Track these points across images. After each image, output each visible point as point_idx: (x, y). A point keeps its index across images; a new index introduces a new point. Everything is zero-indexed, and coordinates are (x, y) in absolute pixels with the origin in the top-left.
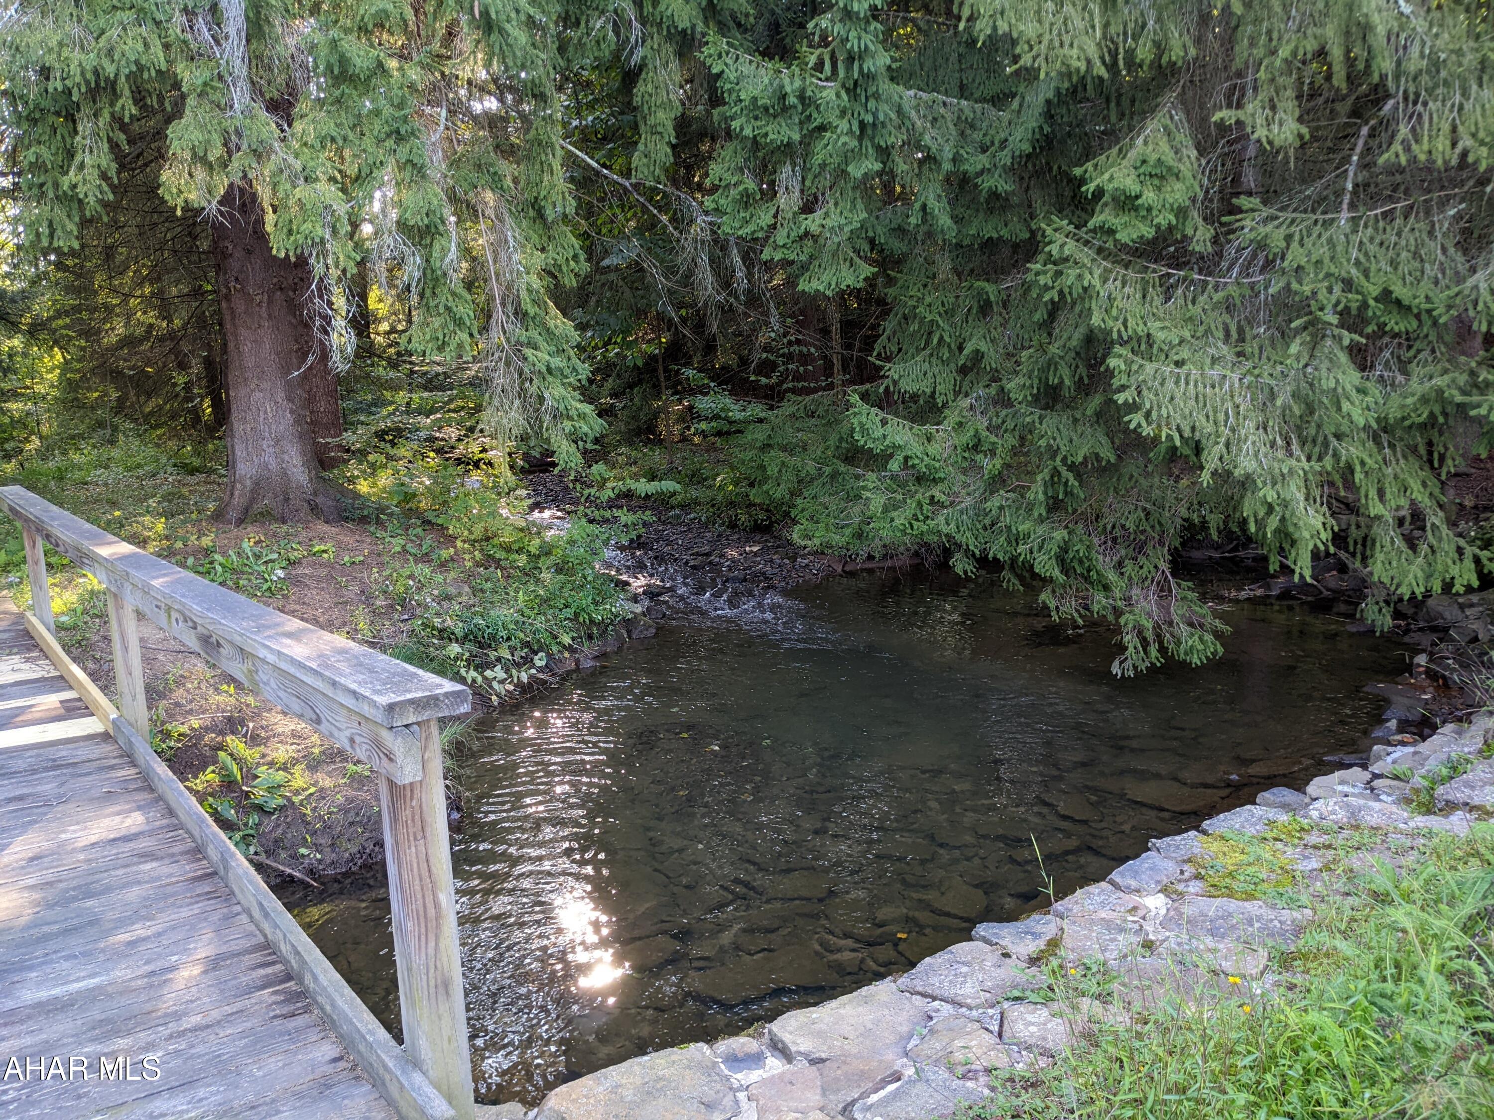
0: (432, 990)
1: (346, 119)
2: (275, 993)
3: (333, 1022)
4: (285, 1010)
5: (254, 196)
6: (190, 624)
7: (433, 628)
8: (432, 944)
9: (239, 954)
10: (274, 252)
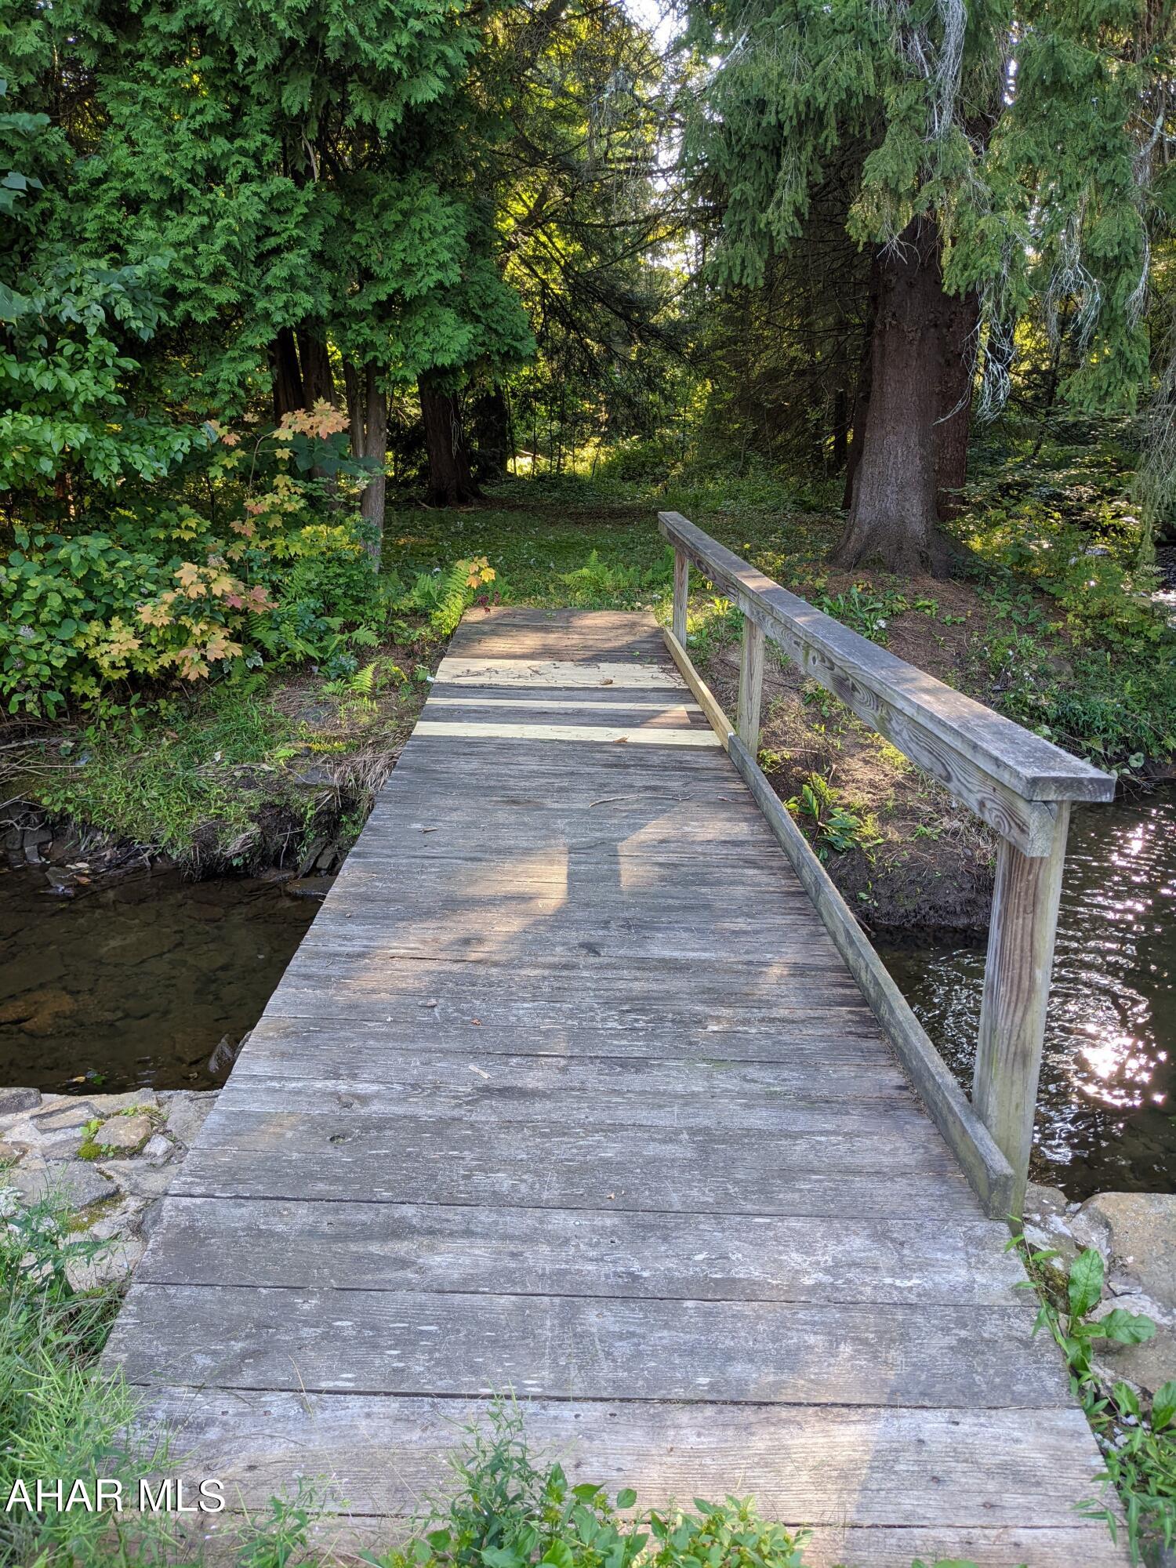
0: (1011, 1056)
1: (1048, 135)
2: (850, 1012)
3: (902, 1054)
4: (860, 1030)
5: (936, 227)
6: (827, 664)
7: (1026, 704)
8: (1019, 1014)
9: (822, 969)
10: (945, 288)
